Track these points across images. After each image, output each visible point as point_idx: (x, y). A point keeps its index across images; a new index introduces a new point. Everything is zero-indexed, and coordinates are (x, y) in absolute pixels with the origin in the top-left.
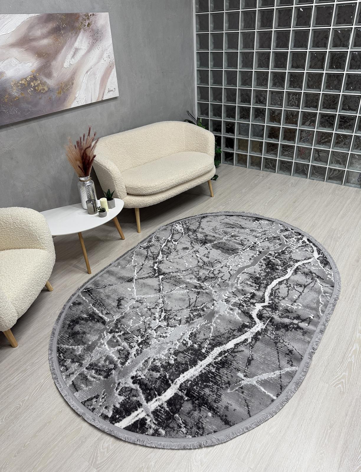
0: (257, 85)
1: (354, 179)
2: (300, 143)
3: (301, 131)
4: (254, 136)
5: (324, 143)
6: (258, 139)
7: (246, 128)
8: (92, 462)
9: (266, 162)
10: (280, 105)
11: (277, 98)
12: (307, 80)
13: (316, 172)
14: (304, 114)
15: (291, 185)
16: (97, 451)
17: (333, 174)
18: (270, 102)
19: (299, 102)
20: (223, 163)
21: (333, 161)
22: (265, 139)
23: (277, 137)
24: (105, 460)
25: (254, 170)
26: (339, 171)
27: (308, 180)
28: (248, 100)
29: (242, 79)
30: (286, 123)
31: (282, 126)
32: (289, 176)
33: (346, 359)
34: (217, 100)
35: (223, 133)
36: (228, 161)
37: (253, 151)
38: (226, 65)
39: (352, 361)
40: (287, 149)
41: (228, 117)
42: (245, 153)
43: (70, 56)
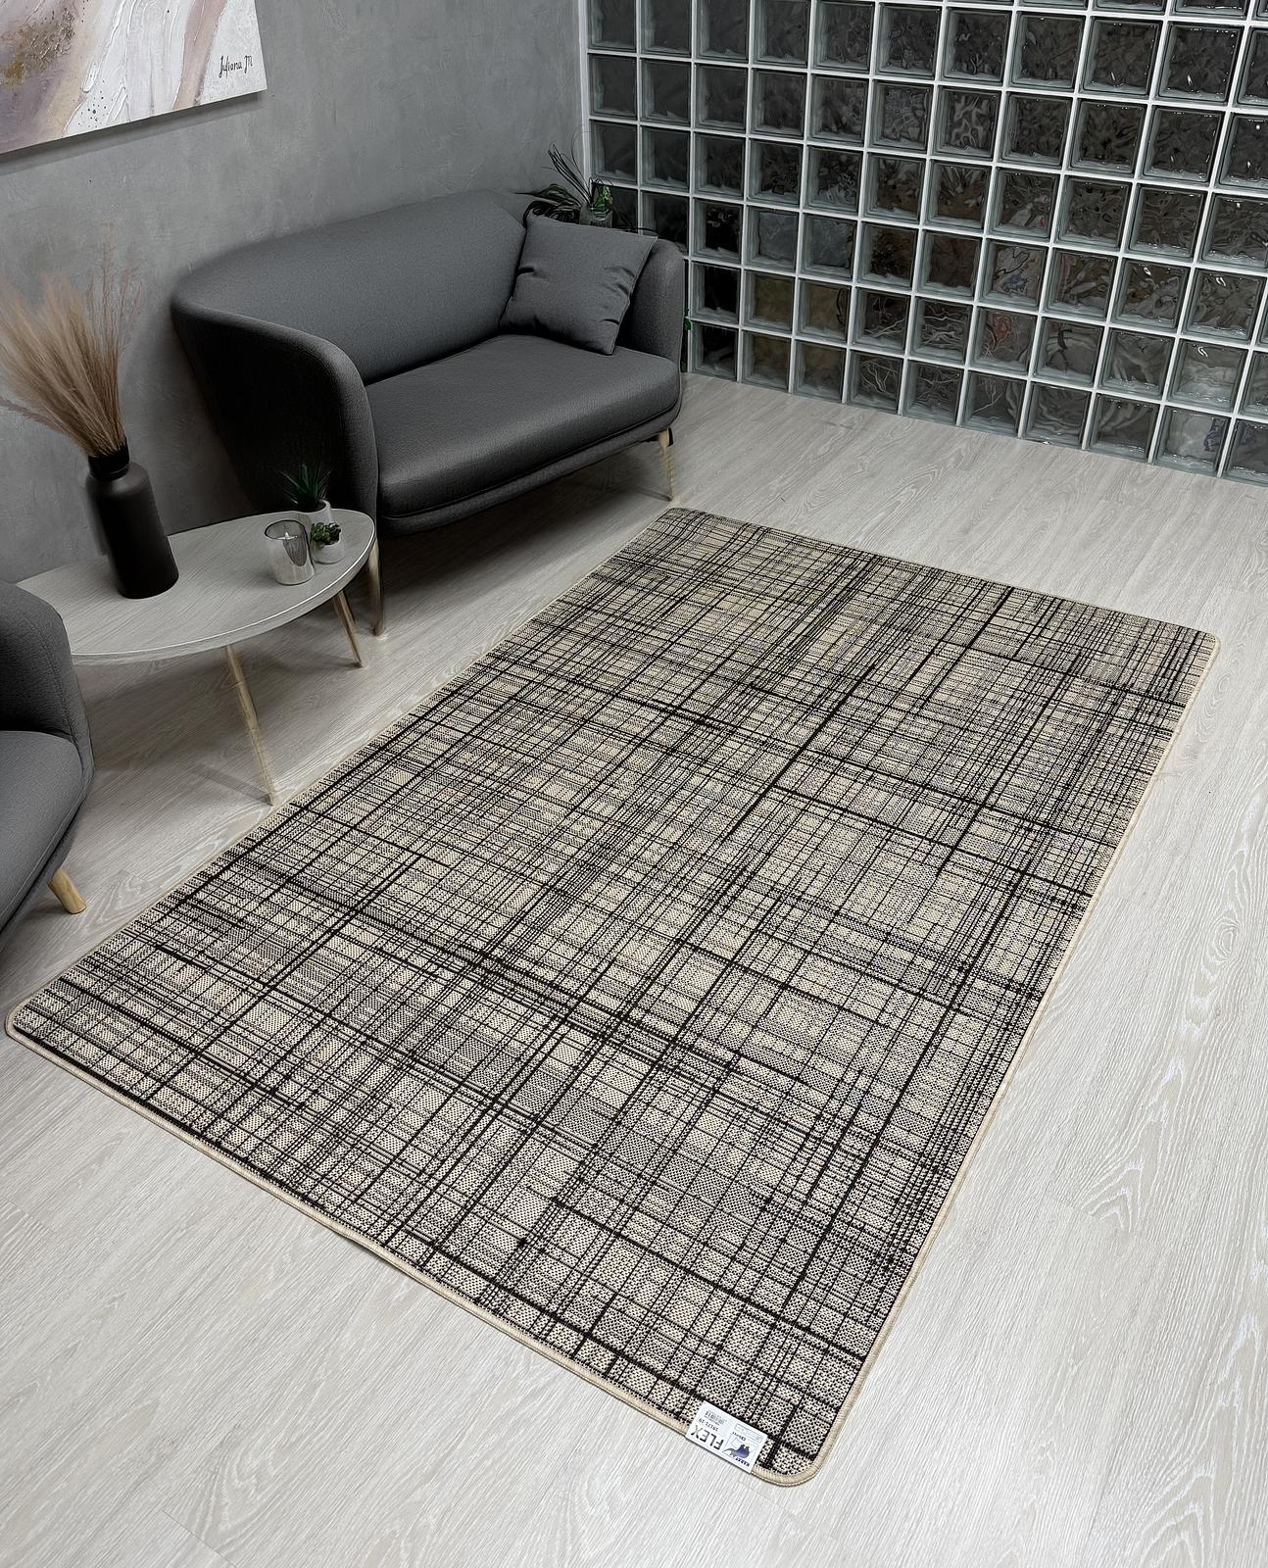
0: (828, 57)
1: (1192, 441)
2: (992, 296)
3: (998, 247)
4: (815, 262)
5: (1082, 298)
6: (832, 276)
7: (786, 228)
8: (202, 1526)
9: (862, 370)
10: (918, 141)
11: (906, 112)
12: (1021, 43)
13: (1050, 412)
14: (1010, 179)
15: (956, 463)
16: (220, 1487)
17: (1113, 418)
18: (878, 128)
19: (991, 131)
20: (695, 371)
21: (1115, 368)
22: (860, 279)
23: (903, 270)
24: (252, 1518)
25: (814, 401)
26: (1138, 406)
27: (1020, 444)
28: (790, 115)
29: (768, 30)
30: (940, 214)
31: (923, 224)
32: (949, 428)
33: (1138, 1115)
34: (671, 115)
35: (695, 247)
36: (716, 362)
37: (813, 324)
39: (1159, 1122)
40: (944, 319)
41: (713, 182)
42: (781, 330)
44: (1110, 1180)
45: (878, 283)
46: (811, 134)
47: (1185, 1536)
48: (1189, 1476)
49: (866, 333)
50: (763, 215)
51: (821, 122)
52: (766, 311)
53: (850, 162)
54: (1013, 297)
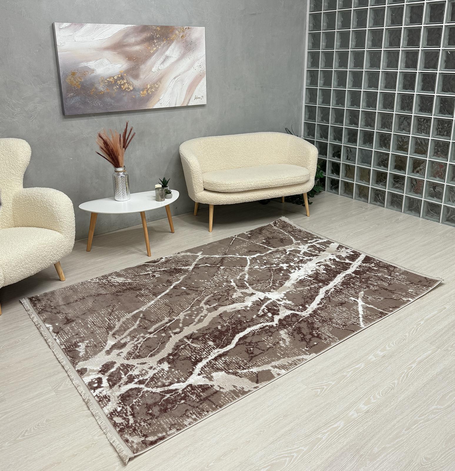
2: (412, 174)
4: (361, 162)
6: (366, 166)
9: (375, 194)
22: (373, 167)
23: (386, 165)
25: (361, 202)
27: (418, 219)
30: (396, 149)
31: (392, 152)
32: (400, 213)
33: (341, 372)
34: (325, 121)
35: (329, 156)
36: (333, 189)
37: (361, 180)
38: (336, 83)
39: (347, 375)
40: (398, 180)
41: (335, 139)
42: (352, 181)
43: (159, 62)
44: (323, 383)
45: (379, 169)
46: (361, 127)
47: (288, 459)
48: (298, 448)
49: (377, 184)
50: (349, 149)
51: (363, 123)
52: (348, 175)
53: (371, 134)
54: (418, 174)
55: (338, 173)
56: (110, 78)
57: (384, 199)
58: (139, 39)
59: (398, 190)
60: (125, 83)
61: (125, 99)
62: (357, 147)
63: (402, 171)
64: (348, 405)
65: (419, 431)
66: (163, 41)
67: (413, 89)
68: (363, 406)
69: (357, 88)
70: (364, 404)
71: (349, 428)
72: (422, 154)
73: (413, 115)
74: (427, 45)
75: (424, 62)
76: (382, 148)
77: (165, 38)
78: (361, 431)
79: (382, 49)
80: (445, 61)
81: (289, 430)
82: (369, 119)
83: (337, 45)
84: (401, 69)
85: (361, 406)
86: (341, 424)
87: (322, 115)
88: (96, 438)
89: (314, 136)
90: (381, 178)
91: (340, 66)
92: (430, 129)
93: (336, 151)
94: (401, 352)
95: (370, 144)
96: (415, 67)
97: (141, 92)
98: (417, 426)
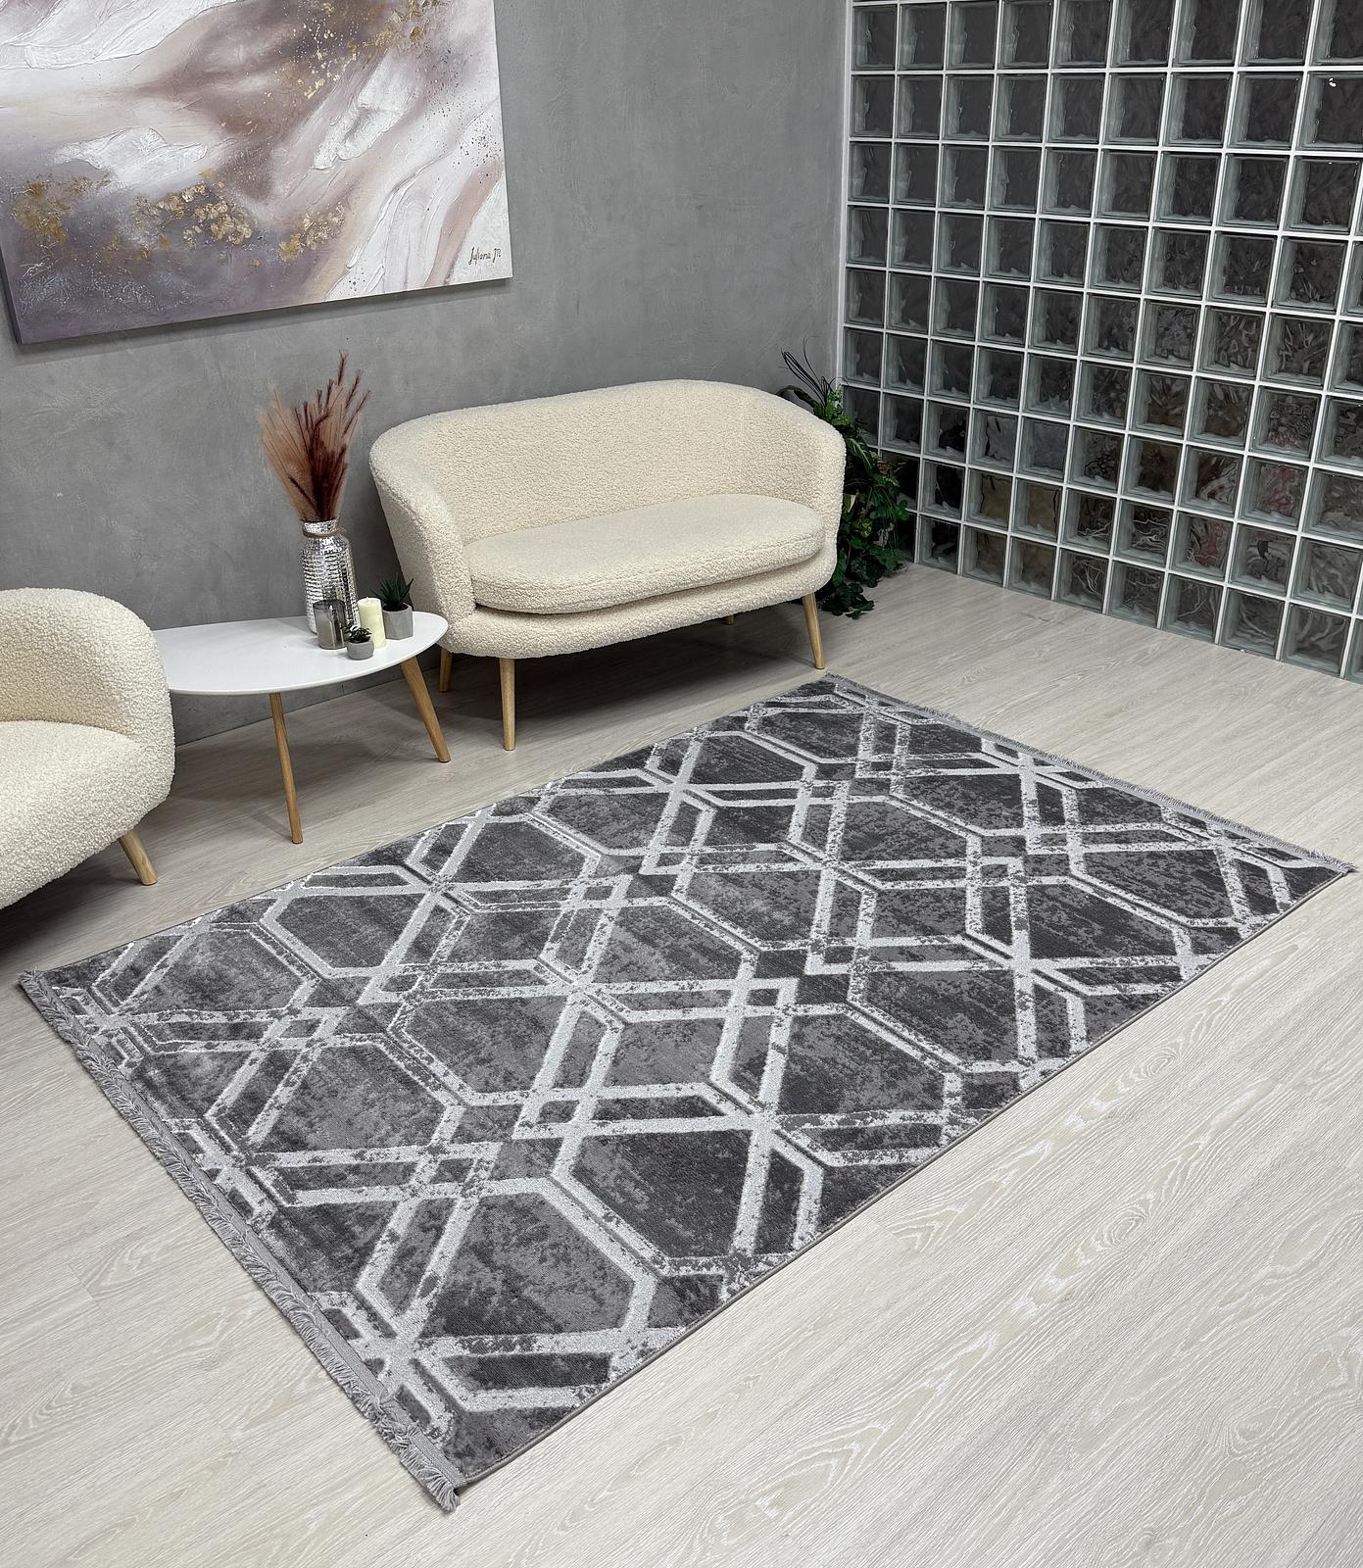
3: (1200, 454)
4: (1035, 463)
6: (1045, 477)
8: (89, 1280)
9: (1073, 569)
14: (1211, 389)
16: (114, 1260)
20: (921, 564)
21: (1313, 579)
22: (1071, 481)
23: (1110, 474)
24: (125, 1283)
25: (1028, 597)
28: (1014, 325)
31: (1130, 430)
32: (1150, 629)
34: (913, 323)
35: (927, 446)
36: (940, 555)
37: (1028, 523)
38: (949, 191)
39: (1000, 1183)
40: (1149, 522)
41: (947, 386)
42: (999, 527)
43: (338, 132)
44: (927, 1213)
45: (1089, 486)
46: (1032, 343)
47: (834, 1462)
48: (863, 1425)
49: (1079, 534)
50: (990, 418)
51: (1040, 332)
52: (987, 508)
53: (1065, 369)
54: (1213, 504)
55: (955, 502)
56: (168, 198)
57: (1101, 587)
58: (261, 48)
59: (1147, 556)
60: (221, 216)
61: (229, 272)
62: (1020, 414)
63: (1163, 492)
64: (1011, 1277)
65: (1223, 1349)
66: (347, 52)
67: (1207, 212)
68: (1053, 1281)
69: (1020, 207)
70: (1056, 1274)
71: (1015, 1352)
72: (1226, 436)
73: (1203, 303)
74: (1261, 55)
75: (1245, 120)
76: (1101, 415)
77: (353, 43)
78: (1050, 1359)
79: (1107, 70)
80: (1319, 115)
81: (834, 1371)
82: (1059, 317)
83: (951, 51)
84: (1166, 144)
85: (1049, 1279)
86: (988, 1341)
87: (904, 303)
88: (238, 1434)
89: (876, 374)
90: (1093, 515)
91: (963, 130)
92: (1256, 351)
93: (951, 427)
94: (1161, 1098)
95: (1060, 401)
96: (1217, 136)
97: (283, 245)
98: (1217, 1333)
